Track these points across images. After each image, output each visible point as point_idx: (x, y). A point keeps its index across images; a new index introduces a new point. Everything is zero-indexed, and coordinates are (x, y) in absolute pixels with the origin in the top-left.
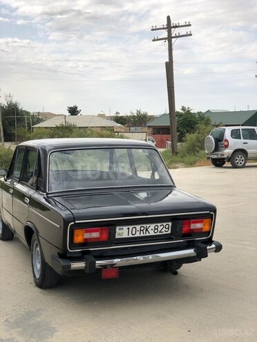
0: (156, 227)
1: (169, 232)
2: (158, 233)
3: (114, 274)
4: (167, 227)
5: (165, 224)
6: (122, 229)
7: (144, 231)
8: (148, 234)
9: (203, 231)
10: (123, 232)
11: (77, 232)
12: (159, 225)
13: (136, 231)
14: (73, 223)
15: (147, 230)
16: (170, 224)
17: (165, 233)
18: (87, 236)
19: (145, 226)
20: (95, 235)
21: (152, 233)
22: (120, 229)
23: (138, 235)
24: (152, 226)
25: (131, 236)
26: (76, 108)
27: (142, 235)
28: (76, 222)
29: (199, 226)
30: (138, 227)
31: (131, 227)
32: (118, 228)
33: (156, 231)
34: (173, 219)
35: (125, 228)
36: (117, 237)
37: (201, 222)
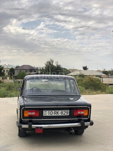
0: (62, 112)
1: (68, 115)
2: (63, 115)
3: (41, 131)
4: (67, 112)
5: (66, 111)
6: (46, 112)
7: (56, 113)
8: (58, 115)
9: (84, 115)
10: (46, 113)
11: (25, 112)
12: (63, 111)
13: (53, 113)
14: (24, 108)
15: (57, 113)
16: (69, 111)
17: (66, 115)
18: (30, 114)
19: (56, 111)
20: (34, 113)
21: (60, 115)
22: (45, 112)
23: (53, 115)
24: (60, 111)
25: (50, 115)
26: (86, 67)
27: (55, 115)
28: (25, 107)
29: (82, 113)
30: (53, 111)
31: (50, 111)
32: (44, 111)
33: (62, 114)
34: (70, 109)
35: (47, 111)
36: (44, 115)
37: (83, 111)
